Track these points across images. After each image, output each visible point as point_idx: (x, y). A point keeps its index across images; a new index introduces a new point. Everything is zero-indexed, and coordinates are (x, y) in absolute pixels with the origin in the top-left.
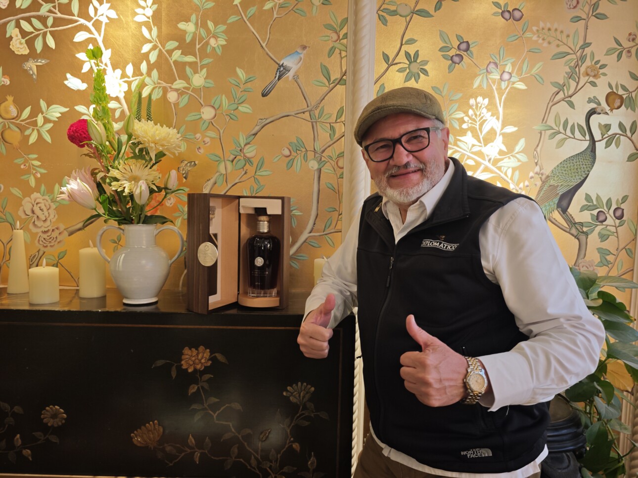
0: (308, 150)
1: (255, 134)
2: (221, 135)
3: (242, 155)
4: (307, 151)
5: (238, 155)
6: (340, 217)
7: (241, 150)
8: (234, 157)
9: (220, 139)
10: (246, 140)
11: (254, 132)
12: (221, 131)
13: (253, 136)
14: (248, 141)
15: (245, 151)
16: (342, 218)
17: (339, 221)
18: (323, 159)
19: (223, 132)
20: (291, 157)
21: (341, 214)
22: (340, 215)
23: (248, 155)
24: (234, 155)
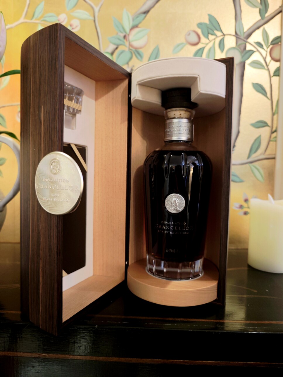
0: (225, 33)
1: (146, 12)
2: (96, 14)
3: (127, 44)
4: (224, 35)
5: (121, 45)
6: (274, 135)
7: (125, 37)
8: (115, 47)
9: (94, 21)
10: (133, 20)
11: (144, 9)
12: (97, 9)
13: (144, 15)
14: (136, 22)
15: (131, 38)
16: (276, 137)
17: (271, 143)
18: (249, 47)
19: (99, 10)
20: (200, 46)
21: (276, 131)
22: (272, 132)
23: (136, 44)
24: (115, 44)
